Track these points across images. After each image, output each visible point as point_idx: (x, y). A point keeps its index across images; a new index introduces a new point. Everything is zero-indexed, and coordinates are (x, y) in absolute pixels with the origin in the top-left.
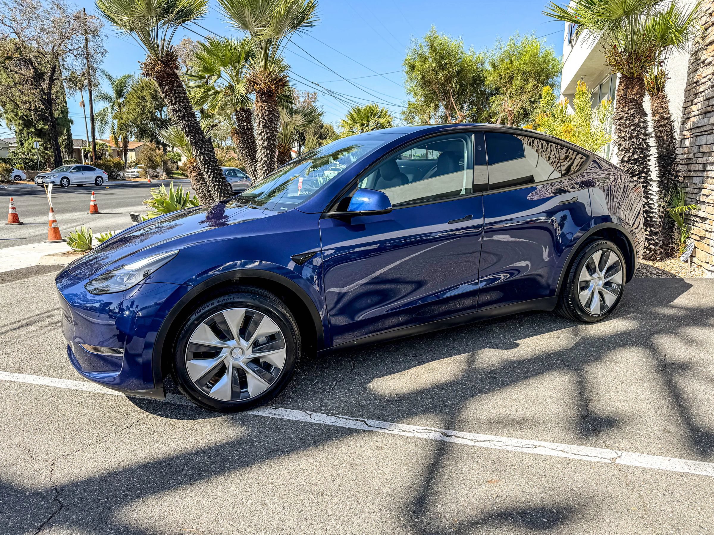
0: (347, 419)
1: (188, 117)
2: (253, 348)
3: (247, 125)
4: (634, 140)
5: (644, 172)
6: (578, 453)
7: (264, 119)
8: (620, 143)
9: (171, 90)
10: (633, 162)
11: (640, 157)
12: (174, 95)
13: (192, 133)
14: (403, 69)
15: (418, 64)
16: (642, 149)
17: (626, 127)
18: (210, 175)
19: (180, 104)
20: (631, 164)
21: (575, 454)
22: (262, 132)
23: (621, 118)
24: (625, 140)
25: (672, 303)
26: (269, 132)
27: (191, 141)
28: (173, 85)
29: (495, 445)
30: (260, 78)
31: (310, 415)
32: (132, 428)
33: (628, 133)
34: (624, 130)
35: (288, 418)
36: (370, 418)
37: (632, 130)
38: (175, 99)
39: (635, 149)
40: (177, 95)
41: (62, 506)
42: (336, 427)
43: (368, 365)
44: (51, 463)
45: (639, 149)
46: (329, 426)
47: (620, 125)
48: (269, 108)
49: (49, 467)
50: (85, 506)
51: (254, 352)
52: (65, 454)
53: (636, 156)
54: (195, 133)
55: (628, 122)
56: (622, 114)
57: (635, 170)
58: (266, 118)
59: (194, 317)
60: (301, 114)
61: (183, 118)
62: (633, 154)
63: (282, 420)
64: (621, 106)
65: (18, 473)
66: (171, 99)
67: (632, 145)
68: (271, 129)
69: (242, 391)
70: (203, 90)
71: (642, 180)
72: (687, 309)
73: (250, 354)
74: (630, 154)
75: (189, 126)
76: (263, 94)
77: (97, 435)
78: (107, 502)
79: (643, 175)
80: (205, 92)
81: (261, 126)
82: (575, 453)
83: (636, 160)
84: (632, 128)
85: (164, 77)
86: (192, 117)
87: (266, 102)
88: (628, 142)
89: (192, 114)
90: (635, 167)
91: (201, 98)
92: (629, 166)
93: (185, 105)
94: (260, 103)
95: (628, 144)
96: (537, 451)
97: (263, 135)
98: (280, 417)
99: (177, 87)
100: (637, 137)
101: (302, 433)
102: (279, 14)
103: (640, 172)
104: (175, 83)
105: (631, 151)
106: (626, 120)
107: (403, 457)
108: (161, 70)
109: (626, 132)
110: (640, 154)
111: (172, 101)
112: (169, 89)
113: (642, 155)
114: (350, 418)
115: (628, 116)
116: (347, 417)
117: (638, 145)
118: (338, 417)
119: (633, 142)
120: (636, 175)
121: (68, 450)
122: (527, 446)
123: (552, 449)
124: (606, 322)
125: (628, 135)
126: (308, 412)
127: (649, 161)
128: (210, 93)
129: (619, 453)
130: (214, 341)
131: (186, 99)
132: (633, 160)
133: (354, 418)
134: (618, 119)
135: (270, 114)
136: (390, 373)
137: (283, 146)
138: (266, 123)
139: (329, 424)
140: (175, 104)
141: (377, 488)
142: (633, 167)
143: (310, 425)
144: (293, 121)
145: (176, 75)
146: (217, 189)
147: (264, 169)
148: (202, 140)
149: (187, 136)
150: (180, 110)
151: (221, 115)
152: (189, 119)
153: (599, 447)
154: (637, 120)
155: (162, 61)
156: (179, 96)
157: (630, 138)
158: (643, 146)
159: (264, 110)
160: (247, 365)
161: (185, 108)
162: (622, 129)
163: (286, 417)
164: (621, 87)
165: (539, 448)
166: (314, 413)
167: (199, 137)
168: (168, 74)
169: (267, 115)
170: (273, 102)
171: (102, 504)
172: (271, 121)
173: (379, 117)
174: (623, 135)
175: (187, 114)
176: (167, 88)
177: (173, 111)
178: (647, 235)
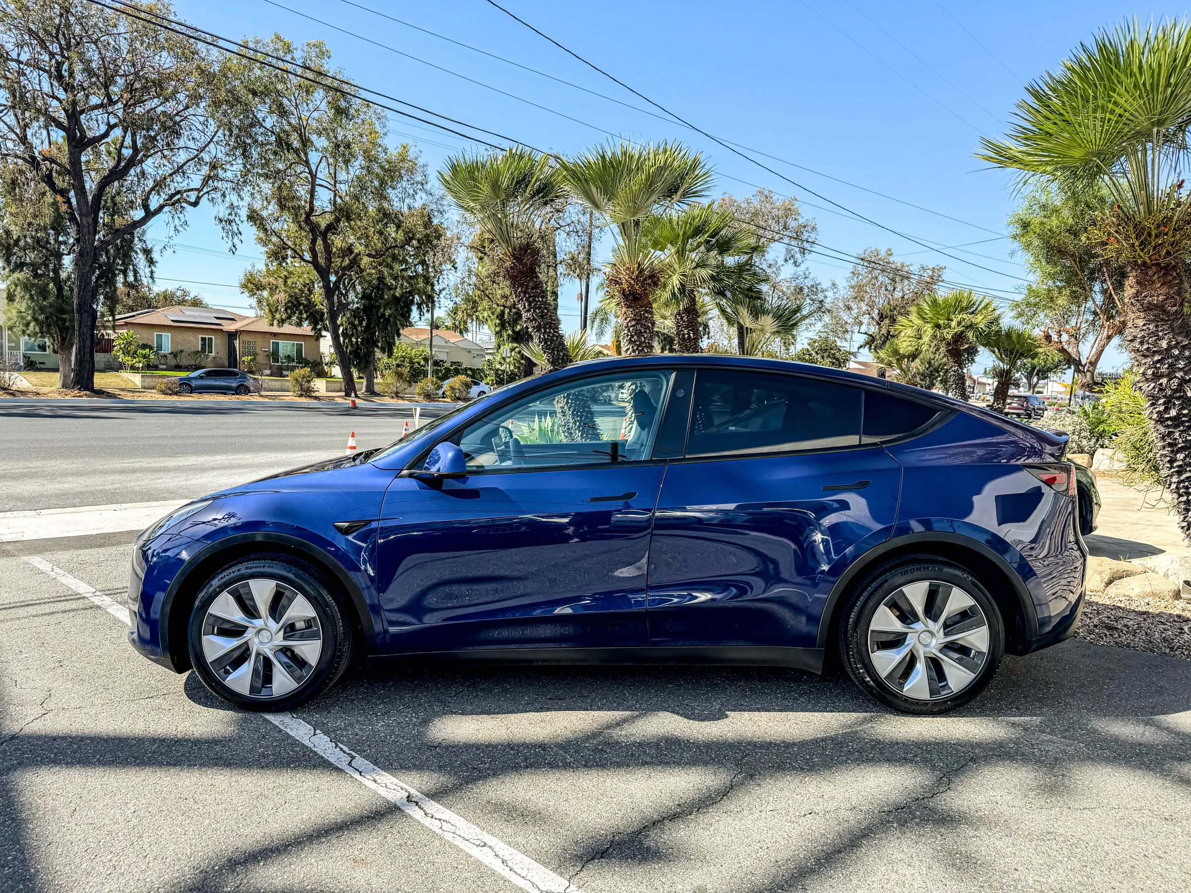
0: (342, 750)
1: (545, 328)
2: (285, 633)
3: (689, 334)
6: (519, 870)
7: (629, 331)
8: (1139, 385)
9: (525, 293)
10: (1170, 423)
11: (1182, 414)
12: (526, 299)
14: (1009, 230)
17: (1145, 356)
18: (571, 407)
19: (534, 311)
20: (1168, 426)
23: (1135, 339)
24: (1147, 380)
25: (1162, 717)
28: (527, 286)
29: (440, 828)
30: (624, 276)
31: (315, 735)
33: (1151, 367)
34: (1143, 362)
35: (289, 732)
36: (366, 756)
37: (1156, 362)
38: (530, 305)
39: (1168, 399)
40: (531, 299)
42: (316, 755)
44: (46, 712)
45: (1178, 398)
47: (1134, 351)
49: (40, 715)
51: (285, 638)
52: (67, 708)
53: (1173, 413)
54: (553, 350)
55: (1145, 347)
56: (1137, 332)
57: (1176, 439)
58: (631, 329)
59: (216, 583)
60: (771, 315)
61: (538, 329)
62: (1167, 410)
64: (1132, 316)
66: (524, 305)
67: (1161, 390)
69: (264, 685)
73: (279, 640)
74: (1162, 408)
76: (627, 296)
82: (515, 868)
84: (1157, 358)
85: (517, 277)
86: (551, 328)
88: (1152, 385)
89: (551, 324)
90: (1177, 435)
92: (1164, 431)
93: (542, 312)
95: (1154, 388)
99: (532, 288)
100: (1170, 376)
101: (274, 750)
102: (631, 189)
104: (531, 284)
105: (1161, 401)
106: (1142, 343)
108: (512, 267)
109: (1146, 364)
110: (1183, 408)
111: (525, 307)
112: (522, 291)
113: (1185, 412)
115: (1145, 336)
116: (346, 749)
117: (1175, 391)
118: (337, 746)
119: (1162, 384)
122: (475, 841)
123: (497, 855)
125: (1150, 372)
126: (318, 731)
130: (236, 615)
131: (544, 304)
132: (1168, 419)
133: (349, 751)
134: (1130, 341)
139: (316, 749)
140: (528, 311)
144: (760, 327)
145: (536, 273)
146: (579, 427)
149: (545, 352)
150: (534, 319)
154: (1164, 344)
155: (514, 256)
156: (534, 300)
157: (1156, 376)
158: (1185, 393)
160: (275, 655)
161: (542, 317)
162: (1139, 359)
163: (288, 730)
165: (483, 848)
166: (322, 734)
168: (523, 273)
169: (633, 326)
170: (641, 307)
172: (639, 334)
175: (545, 324)
176: (520, 289)
177: (527, 320)
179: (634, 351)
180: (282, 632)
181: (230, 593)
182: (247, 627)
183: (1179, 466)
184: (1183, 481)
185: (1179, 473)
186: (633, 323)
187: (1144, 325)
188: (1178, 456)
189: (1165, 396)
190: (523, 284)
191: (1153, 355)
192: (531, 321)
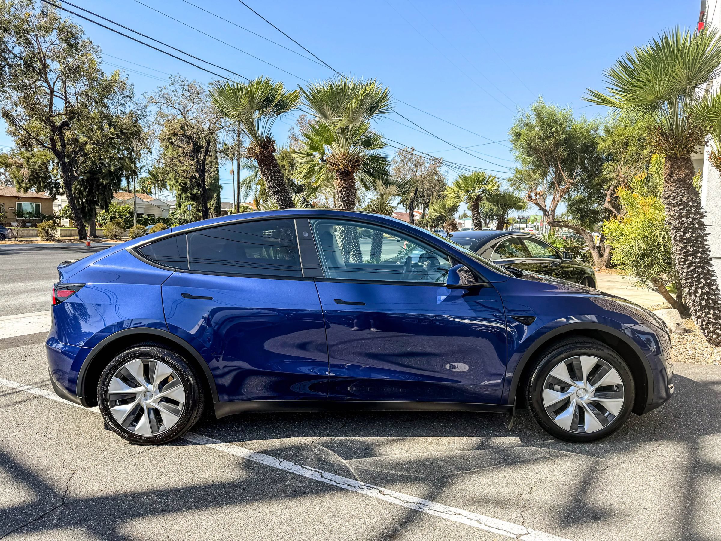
0: (308, 469)
1: (281, 193)
4: (684, 219)
5: (699, 252)
6: (491, 525)
7: (342, 194)
8: (670, 221)
9: (268, 170)
10: (685, 241)
12: (269, 174)
13: (284, 206)
14: (509, 137)
15: (523, 132)
16: (695, 230)
17: (674, 206)
19: (275, 182)
20: (684, 243)
21: (486, 525)
22: (340, 206)
23: (668, 197)
24: (675, 219)
28: (270, 165)
30: (340, 161)
31: (281, 462)
32: (142, 454)
33: (677, 212)
34: (673, 209)
35: (261, 462)
36: (328, 471)
37: (680, 209)
38: (271, 178)
39: (686, 228)
40: (272, 174)
41: (64, 504)
42: (295, 474)
43: (358, 424)
44: (74, 472)
45: (690, 228)
46: (290, 473)
47: (668, 204)
48: (346, 185)
52: (86, 467)
53: (688, 236)
55: (675, 201)
56: (669, 193)
57: (688, 249)
58: (344, 193)
60: (395, 185)
61: (277, 193)
62: (685, 234)
63: (256, 463)
64: (668, 185)
66: (268, 178)
67: (682, 224)
70: (309, 166)
71: (697, 260)
74: (682, 233)
75: (281, 200)
76: (341, 173)
79: (699, 255)
80: (310, 168)
82: (488, 524)
83: (689, 240)
84: (681, 207)
85: (263, 159)
86: (285, 192)
87: (344, 180)
88: (678, 221)
89: (285, 189)
91: (308, 173)
92: (682, 245)
93: (279, 182)
94: (339, 181)
95: (679, 223)
96: (454, 518)
98: (256, 461)
99: (273, 167)
100: (687, 216)
101: (264, 476)
102: (352, 107)
103: (695, 252)
104: (272, 164)
105: (682, 230)
106: (673, 199)
108: (260, 153)
109: (674, 210)
110: (693, 233)
112: (266, 169)
113: (694, 235)
114: (312, 469)
115: (675, 196)
116: (310, 468)
117: (689, 224)
118: (302, 467)
119: (683, 221)
120: (690, 255)
121: (89, 464)
122: (448, 512)
123: (469, 519)
125: (677, 214)
126: (280, 459)
127: (706, 240)
128: (317, 168)
129: (530, 530)
131: (280, 177)
132: (685, 239)
133: (314, 469)
134: (666, 198)
135: (347, 190)
138: (344, 198)
139: (291, 471)
140: (271, 181)
142: (686, 246)
143: (276, 470)
144: (388, 192)
145: (273, 157)
147: (342, 238)
150: (274, 187)
152: (282, 195)
153: (515, 523)
154: (685, 199)
155: (261, 146)
156: (274, 175)
157: (680, 217)
158: (695, 225)
159: (342, 187)
161: (279, 185)
162: (670, 207)
163: (260, 461)
164: (667, 167)
165: (457, 516)
166: (285, 461)
168: (265, 157)
169: (345, 191)
170: (350, 179)
172: (348, 196)
173: (485, 184)
174: (672, 214)
175: (281, 190)
176: (265, 168)
177: (270, 187)
178: (711, 318)
179: (345, 207)
183: (688, 264)
184: (691, 271)
185: (688, 267)
186: (345, 189)
187: (675, 190)
188: (689, 258)
189: (684, 227)
190: (267, 164)
191: (679, 206)
192: (272, 188)
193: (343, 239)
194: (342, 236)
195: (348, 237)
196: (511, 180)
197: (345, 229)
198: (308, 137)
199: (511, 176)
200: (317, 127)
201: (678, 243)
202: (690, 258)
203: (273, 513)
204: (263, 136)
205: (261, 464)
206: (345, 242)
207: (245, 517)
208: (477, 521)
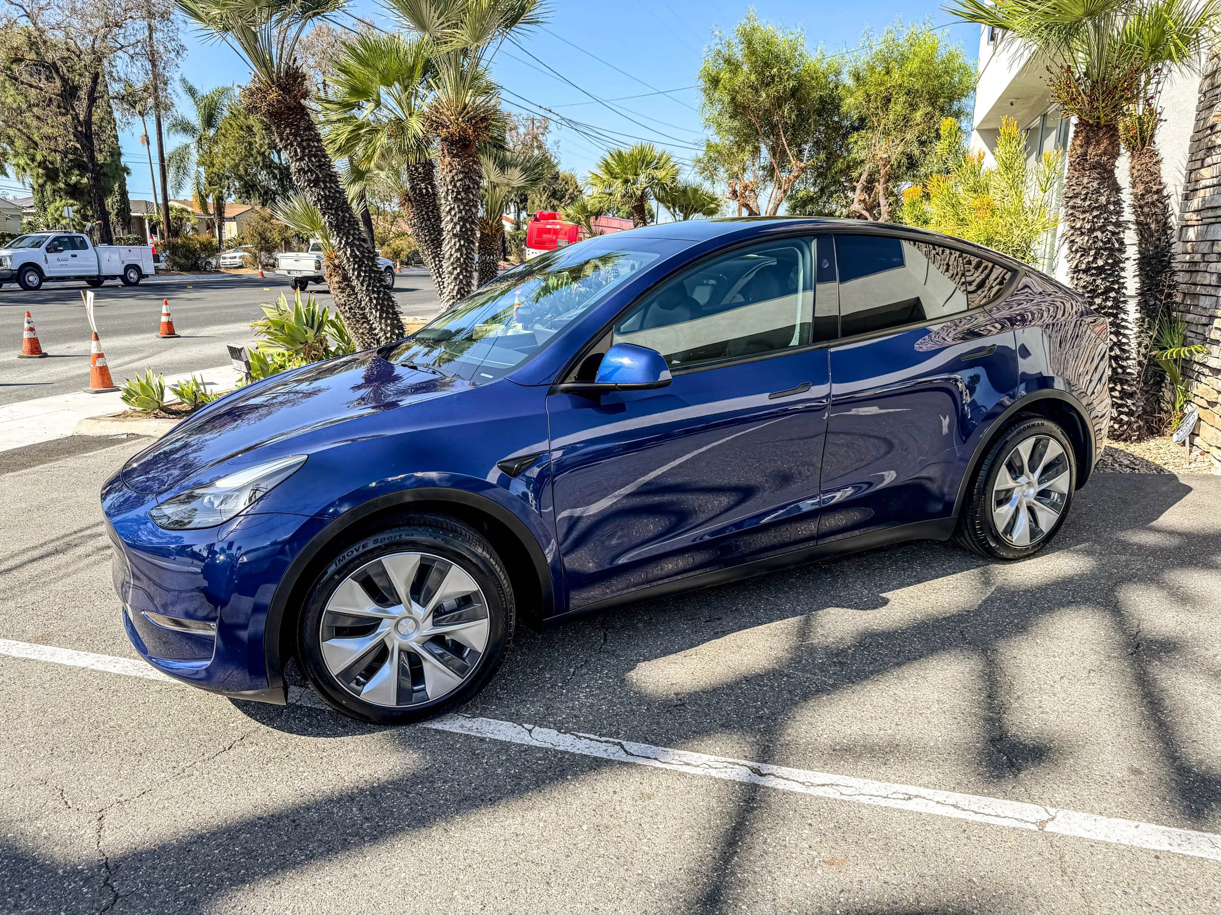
0: (591, 740)
1: (324, 182)
2: (434, 617)
3: (426, 188)
4: (1098, 234)
5: (1113, 289)
6: (982, 811)
7: (455, 186)
8: (1072, 238)
9: (295, 136)
10: (1094, 272)
11: (1106, 263)
12: (299, 145)
13: (331, 209)
14: (699, 84)
15: (725, 76)
16: (1111, 250)
17: (1084, 212)
18: (363, 281)
19: (310, 160)
20: (1092, 275)
21: (976, 813)
22: (451, 209)
23: (1076, 196)
24: (1082, 234)
25: (1154, 523)
26: (464, 209)
27: (330, 223)
28: (298, 126)
29: (841, 794)
30: (448, 116)
31: (530, 731)
32: (231, 752)
33: (1088, 222)
34: (1081, 217)
35: (492, 736)
36: (630, 739)
37: (1094, 217)
38: (303, 152)
39: (1098, 250)
40: (305, 144)
41: (117, 896)
42: (573, 754)
43: (629, 636)
44: (99, 815)
45: (1105, 249)
46: (562, 752)
47: (1073, 207)
48: (463, 167)
49: (95, 823)
50: (155, 897)
51: (435, 624)
52: (122, 799)
53: (1100, 263)
54: (336, 209)
55: (1088, 203)
56: (1078, 189)
57: (1097, 286)
58: (458, 184)
59: (332, 568)
60: (519, 168)
61: (316, 182)
62: (1095, 259)
63: (482, 740)
64: (1077, 174)
65: (45, 833)
66: (296, 151)
67: (1095, 242)
68: (467, 204)
69: (415, 688)
70: (350, 128)
71: (1109, 304)
72: (1181, 534)
73: (428, 629)
74: (1091, 259)
75: (326, 198)
76: (452, 143)
77: (174, 764)
78: (191, 890)
79: (1113, 294)
80: (353, 131)
81: (449, 198)
82: (977, 810)
83: (1101, 270)
84: (1095, 213)
85: (282, 113)
86: (331, 181)
87: (459, 157)
88: (1086, 238)
89: (331, 176)
90: (1099, 282)
92: (1088, 278)
93: (320, 161)
94: (448, 159)
95: (1088, 241)
96: (912, 805)
97: (453, 213)
98: (479, 735)
99: (305, 130)
100: (1103, 229)
101: (515, 766)
102: (481, 6)
103: (1108, 290)
104: (302, 123)
105: (1092, 252)
106: (1084, 200)
107: (685, 814)
108: (278, 101)
109: (1084, 219)
110: (1108, 258)
111: (296, 154)
112: (291, 134)
113: (1110, 261)
114: (596, 737)
115: (1088, 193)
116: (592, 736)
117: (1105, 243)
118: (577, 736)
119: (1097, 237)
120: (1100, 294)
121: (126, 792)
122: (895, 796)
123: (938, 802)
124: (1039, 559)
125: (1088, 226)
126: (526, 725)
127: (1123, 269)
128: (362, 131)
129: (1051, 810)
130: (367, 607)
131: (320, 151)
132: (1095, 268)
133: (603, 739)
134: (1071, 198)
135: (465, 177)
136: (666, 653)
137: (488, 224)
138: (458, 193)
139: (561, 748)
140: (301, 159)
141: (640, 872)
142: (1094, 280)
143: (527, 750)
144: (506, 181)
145: (303, 108)
146: (376, 306)
147: (455, 272)
148: (349, 221)
149: (324, 214)
150: (310, 170)
151: (382, 170)
152: (326, 186)
153: (1017, 800)
154: (1103, 200)
155: (279, 86)
156: (309, 145)
157: (1091, 231)
158: (1113, 244)
159: (454, 171)
160: (423, 647)
161: (320, 166)
162: (1077, 214)
163: (489, 735)
164: (1078, 142)
165: (915, 800)
166: (537, 728)
167: (344, 216)
168: (289, 108)
169: (461, 180)
170: (470, 156)
171: (182, 893)
172: (467, 190)
173: (656, 168)
174: (1078, 226)
175: (324, 176)
176: (288, 131)
177: (299, 171)
178: (1116, 397)
179: (460, 212)
180: (431, 617)
181: (354, 579)
182: (381, 619)
187: (1089, 183)
188: (1096, 300)
190: (291, 123)
191: (1092, 211)
192: (305, 173)
193: (458, 274)
194: (454, 269)
195: (467, 271)
196: (699, 161)
197: (461, 255)
198: (345, 71)
199: (701, 154)
200: (360, 50)
201: (1081, 275)
202: (1098, 301)
203: (581, 846)
204: (279, 62)
205: (494, 742)
206: (461, 282)
207: (533, 867)
208: (955, 806)
